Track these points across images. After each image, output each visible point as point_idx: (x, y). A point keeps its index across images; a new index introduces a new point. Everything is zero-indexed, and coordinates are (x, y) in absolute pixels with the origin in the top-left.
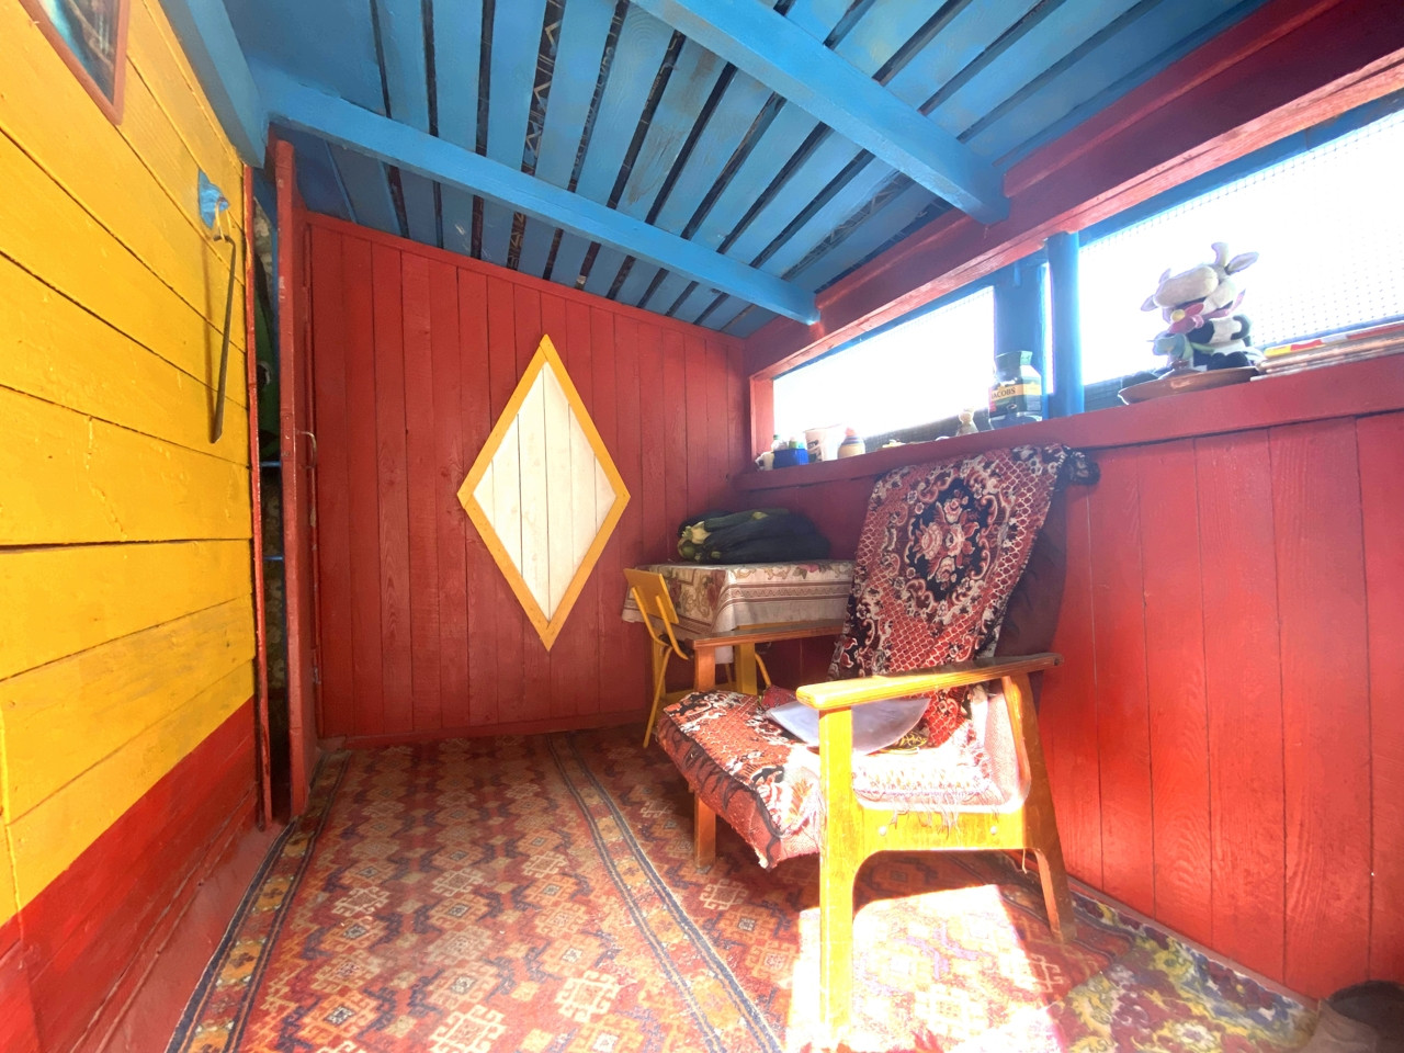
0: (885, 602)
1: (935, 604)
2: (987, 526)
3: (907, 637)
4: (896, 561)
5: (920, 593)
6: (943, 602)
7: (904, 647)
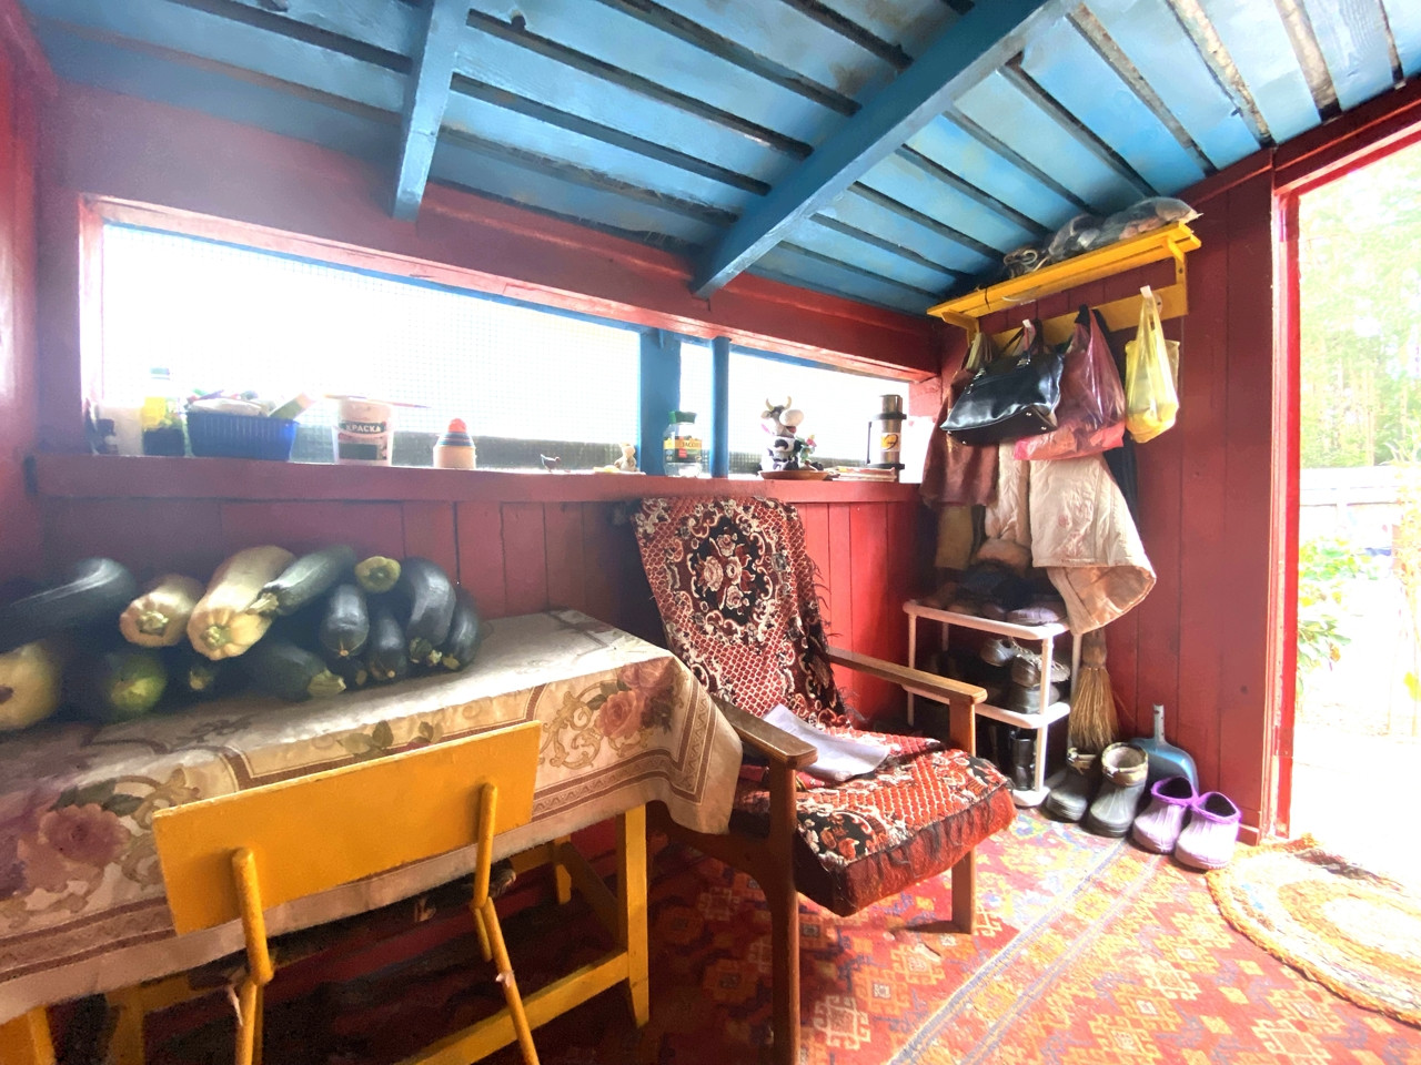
0: (697, 642)
1: (743, 628)
2: (760, 557)
3: (739, 665)
4: (687, 599)
5: (721, 623)
6: (749, 624)
7: (741, 674)
